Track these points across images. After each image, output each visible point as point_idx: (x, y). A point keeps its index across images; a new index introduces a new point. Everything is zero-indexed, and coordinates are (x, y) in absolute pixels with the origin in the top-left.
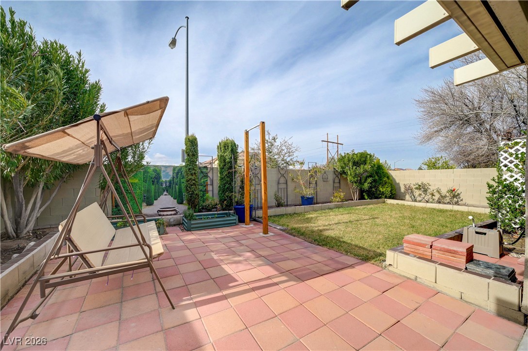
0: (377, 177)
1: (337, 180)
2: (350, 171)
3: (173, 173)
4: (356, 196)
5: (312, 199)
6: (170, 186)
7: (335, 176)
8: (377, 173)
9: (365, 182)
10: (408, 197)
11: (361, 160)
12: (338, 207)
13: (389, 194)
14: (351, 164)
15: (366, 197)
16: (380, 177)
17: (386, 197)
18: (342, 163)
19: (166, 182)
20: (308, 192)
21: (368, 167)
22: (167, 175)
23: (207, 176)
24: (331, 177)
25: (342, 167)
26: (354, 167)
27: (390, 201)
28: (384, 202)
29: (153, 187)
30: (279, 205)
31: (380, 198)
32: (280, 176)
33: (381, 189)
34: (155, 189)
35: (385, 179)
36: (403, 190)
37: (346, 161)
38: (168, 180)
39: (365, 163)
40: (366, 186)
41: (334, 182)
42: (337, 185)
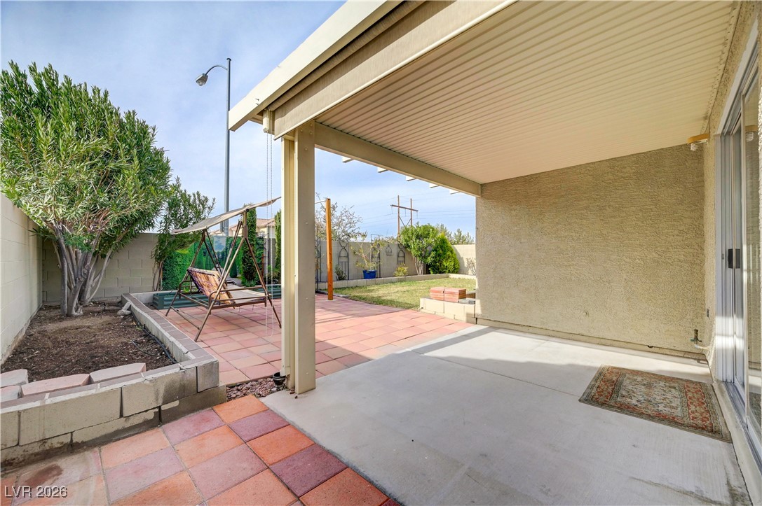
0: (441, 251)
1: (401, 255)
2: (414, 244)
3: (227, 244)
4: (421, 270)
5: (374, 272)
6: (223, 258)
7: (399, 250)
8: (441, 247)
9: (429, 256)
10: (470, 272)
11: (424, 233)
12: (401, 281)
13: (451, 268)
14: (414, 238)
15: (431, 272)
16: (444, 251)
17: (449, 272)
18: (406, 236)
19: (218, 253)
20: (370, 266)
21: (431, 240)
22: (220, 246)
23: (262, 248)
24: (395, 250)
25: (406, 240)
26: (418, 240)
27: (453, 276)
28: (448, 277)
29: (204, 259)
30: (341, 278)
31: (444, 272)
32: (341, 248)
33: (445, 263)
34: (207, 262)
35: (449, 253)
36: (466, 265)
37: (410, 234)
38: (221, 251)
39: (427, 236)
40: (429, 260)
41: (398, 256)
42: (401, 259)
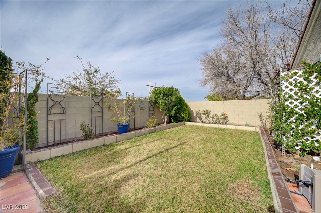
0: (179, 106)
1: (152, 109)
2: (161, 100)
4: (166, 120)
5: (127, 126)
7: (150, 105)
8: (179, 103)
9: (172, 110)
10: (198, 120)
11: (169, 93)
12: (151, 132)
13: (187, 118)
14: (162, 95)
15: (173, 121)
16: (181, 106)
17: (185, 121)
18: (155, 94)
20: (124, 120)
21: (173, 98)
24: (147, 106)
25: (155, 98)
26: (164, 98)
27: (188, 123)
28: (184, 124)
31: (182, 121)
32: (93, 104)
33: (182, 115)
35: (185, 107)
36: (195, 115)
37: (158, 93)
39: (171, 95)
40: (173, 113)
41: (149, 110)
42: (152, 112)
